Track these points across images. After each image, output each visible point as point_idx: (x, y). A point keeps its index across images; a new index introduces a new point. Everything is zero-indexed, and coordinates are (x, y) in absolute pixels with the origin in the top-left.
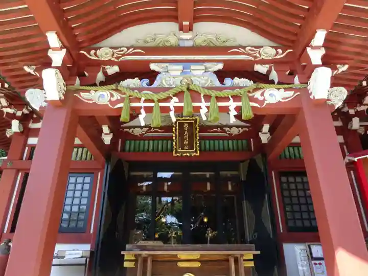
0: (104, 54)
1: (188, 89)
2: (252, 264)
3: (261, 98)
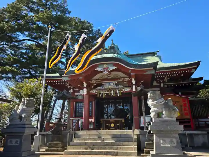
1: (110, 89)
2: (124, 122)
3: (124, 90)
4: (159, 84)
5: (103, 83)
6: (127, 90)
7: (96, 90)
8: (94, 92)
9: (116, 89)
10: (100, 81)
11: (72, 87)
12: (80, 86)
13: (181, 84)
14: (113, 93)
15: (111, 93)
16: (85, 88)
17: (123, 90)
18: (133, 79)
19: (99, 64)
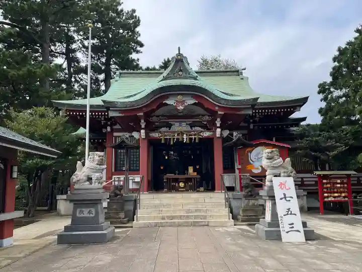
0: (154, 119)
1: (181, 133)
4: (247, 125)
5: (171, 121)
6: (207, 134)
7: (160, 132)
8: (155, 135)
9: (190, 132)
10: (165, 119)
11: (109, 123)
12: (132, 124)
13: (276, 125)
14: (186, 139)
15: (183, 139)
16: (143, 129)
17: (201, 134)
18: (219, 120)
19: (170, 94)
